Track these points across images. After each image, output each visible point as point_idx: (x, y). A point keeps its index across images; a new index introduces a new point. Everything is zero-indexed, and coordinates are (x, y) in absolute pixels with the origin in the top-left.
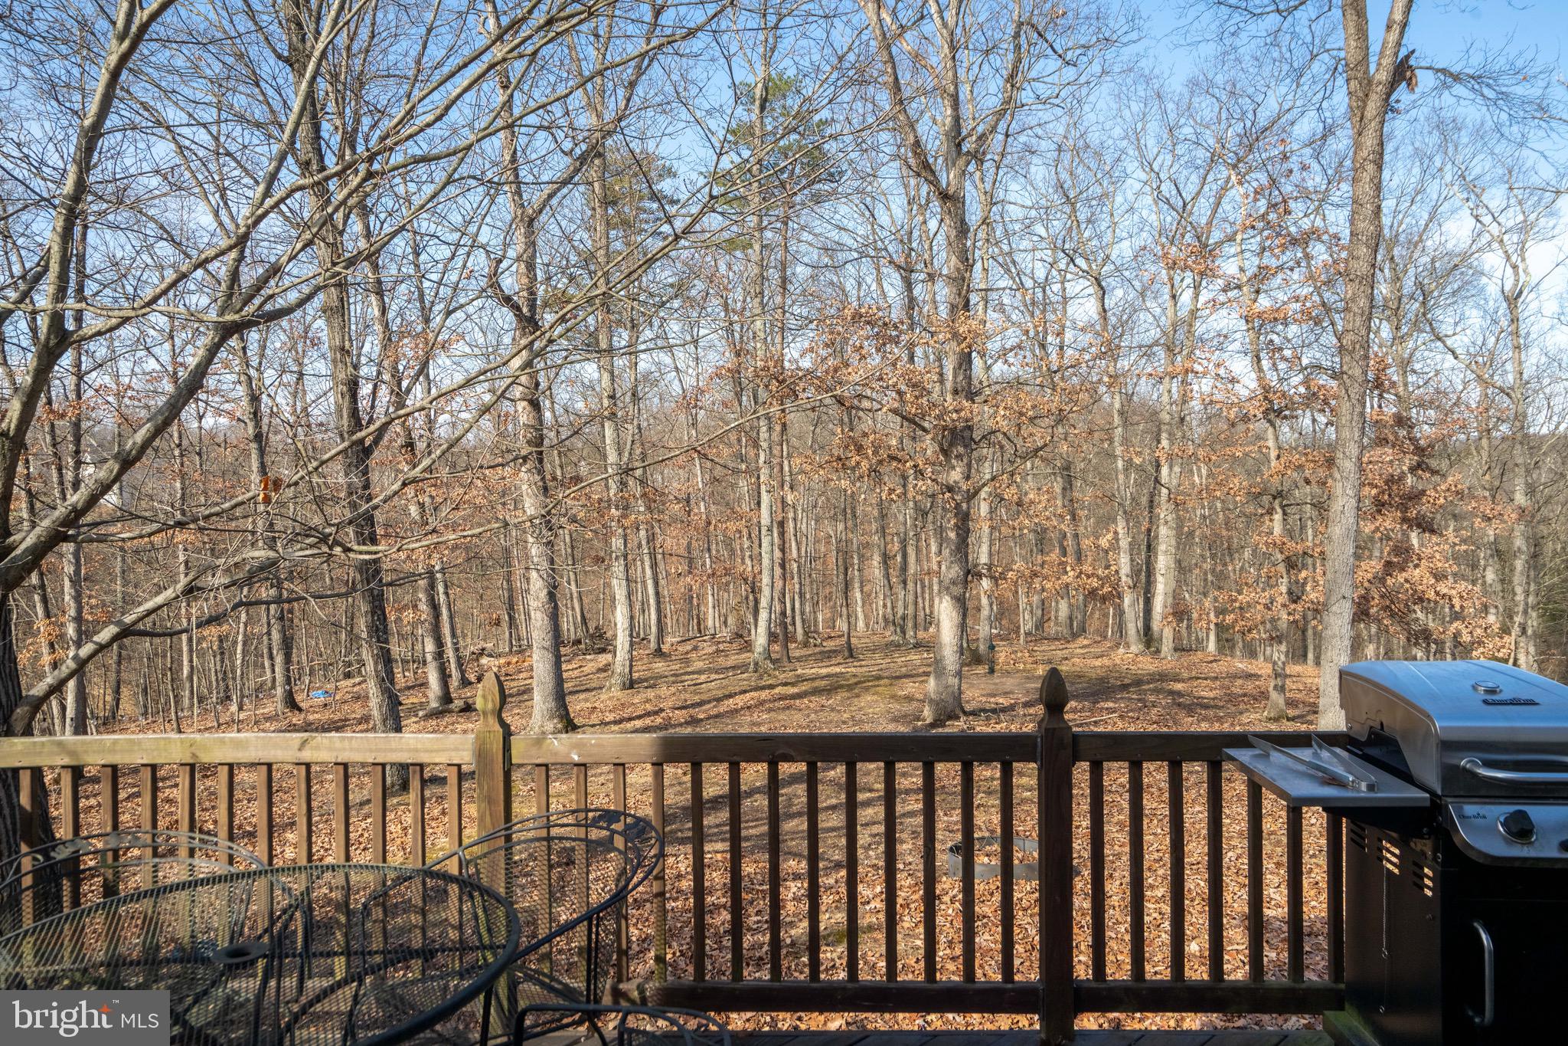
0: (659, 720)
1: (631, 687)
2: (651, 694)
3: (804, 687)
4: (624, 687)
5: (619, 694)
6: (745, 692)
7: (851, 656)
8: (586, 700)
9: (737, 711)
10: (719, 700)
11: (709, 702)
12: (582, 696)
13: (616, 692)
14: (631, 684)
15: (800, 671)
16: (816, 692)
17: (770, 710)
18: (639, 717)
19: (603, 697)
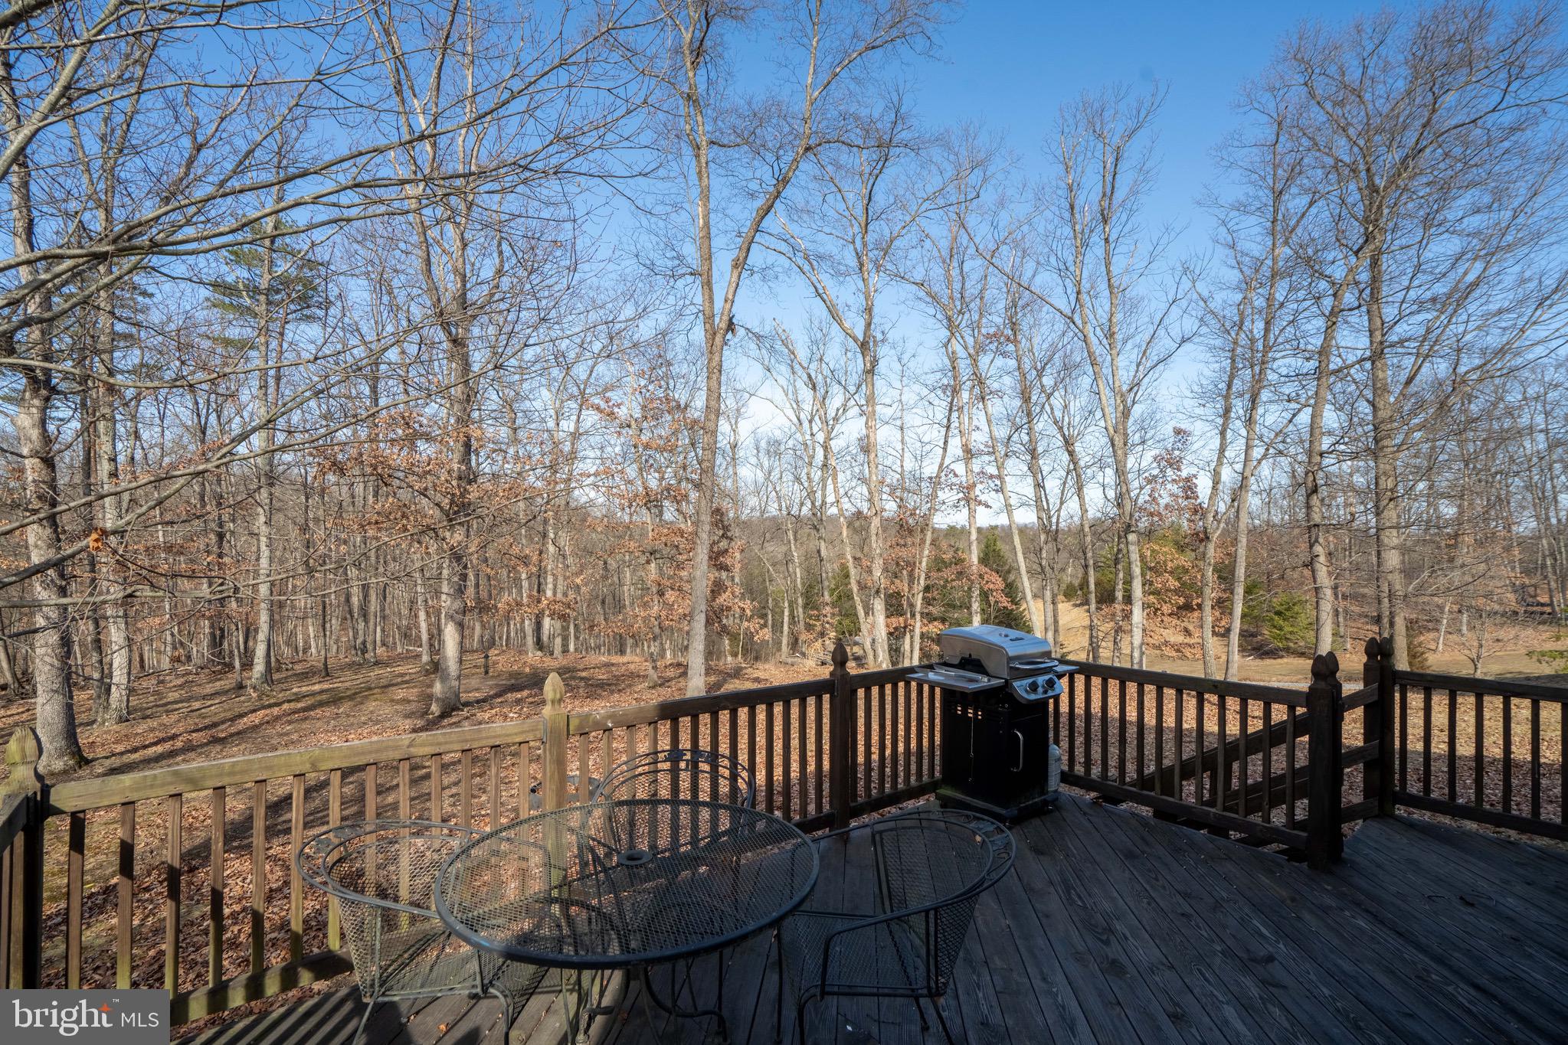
1: (127, 719)
2: (152, 724)
3: (309, 702)
4: (120, 721)
5: (116, 728)
6: (254, 711)
7: (328, 675)
9: (256, 726)
10: (233, 720)
11: (223, 722)
13: (111, 726)
15: (295, 690)
16: (322, 704)
17: (290, 723)
19: (96, 732)
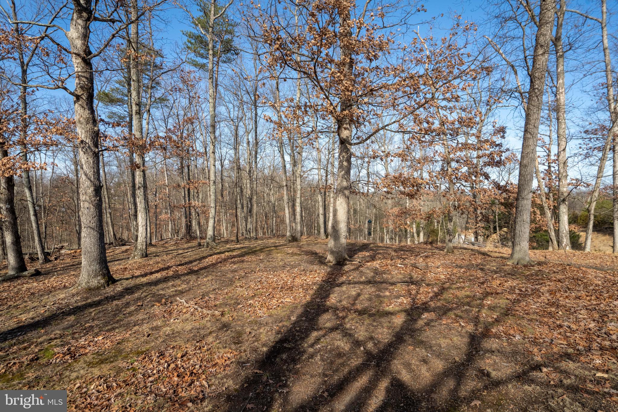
0: (171, 273)
1: (147, 256)
2: (158, 259)
4: (142, 257)
5: (140, 260)
8: (120, 264)
9: (214, 264)
10: (200, 260)
12: (116, 263)
13: (138, 259)
14: (146, 255)
16: (245, 253)
18: (157, 272)
19: (130, 262)
